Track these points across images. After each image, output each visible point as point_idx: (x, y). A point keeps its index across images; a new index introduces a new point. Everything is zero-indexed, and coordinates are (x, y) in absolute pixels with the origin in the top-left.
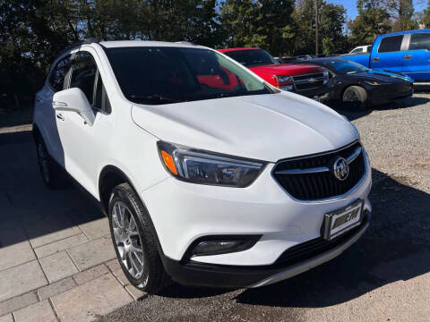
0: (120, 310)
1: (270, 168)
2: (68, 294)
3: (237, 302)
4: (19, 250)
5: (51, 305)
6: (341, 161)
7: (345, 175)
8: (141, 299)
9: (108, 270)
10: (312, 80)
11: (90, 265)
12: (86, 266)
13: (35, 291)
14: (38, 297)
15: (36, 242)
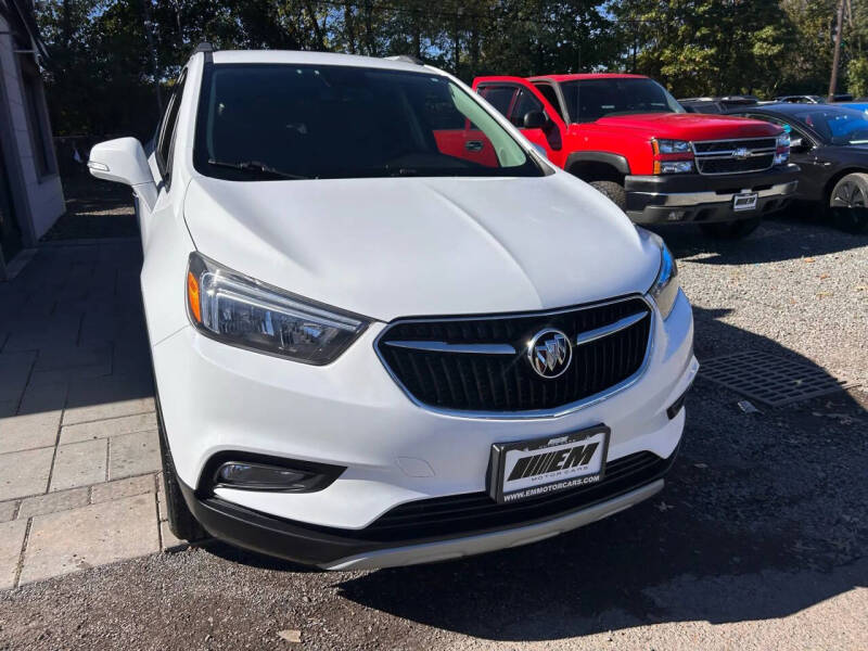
0: (126, 564)
1: (374, 331)
2: (65, 516)
3: (339, 593)
4: (38, 426)
5: (28, 530)
6: (550, 337)
7: (558, 367)
8: (173, 551)
9: (153, 488)
10: (743, 153)
11: (130, 473)
12: (121, 474)
13: (18, 501)
14: (16, 513)
15: (73, 415)
